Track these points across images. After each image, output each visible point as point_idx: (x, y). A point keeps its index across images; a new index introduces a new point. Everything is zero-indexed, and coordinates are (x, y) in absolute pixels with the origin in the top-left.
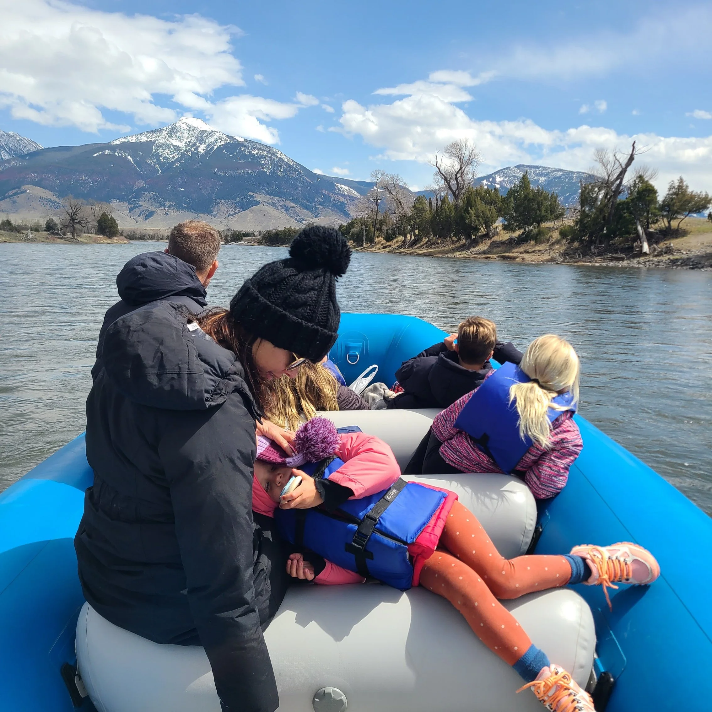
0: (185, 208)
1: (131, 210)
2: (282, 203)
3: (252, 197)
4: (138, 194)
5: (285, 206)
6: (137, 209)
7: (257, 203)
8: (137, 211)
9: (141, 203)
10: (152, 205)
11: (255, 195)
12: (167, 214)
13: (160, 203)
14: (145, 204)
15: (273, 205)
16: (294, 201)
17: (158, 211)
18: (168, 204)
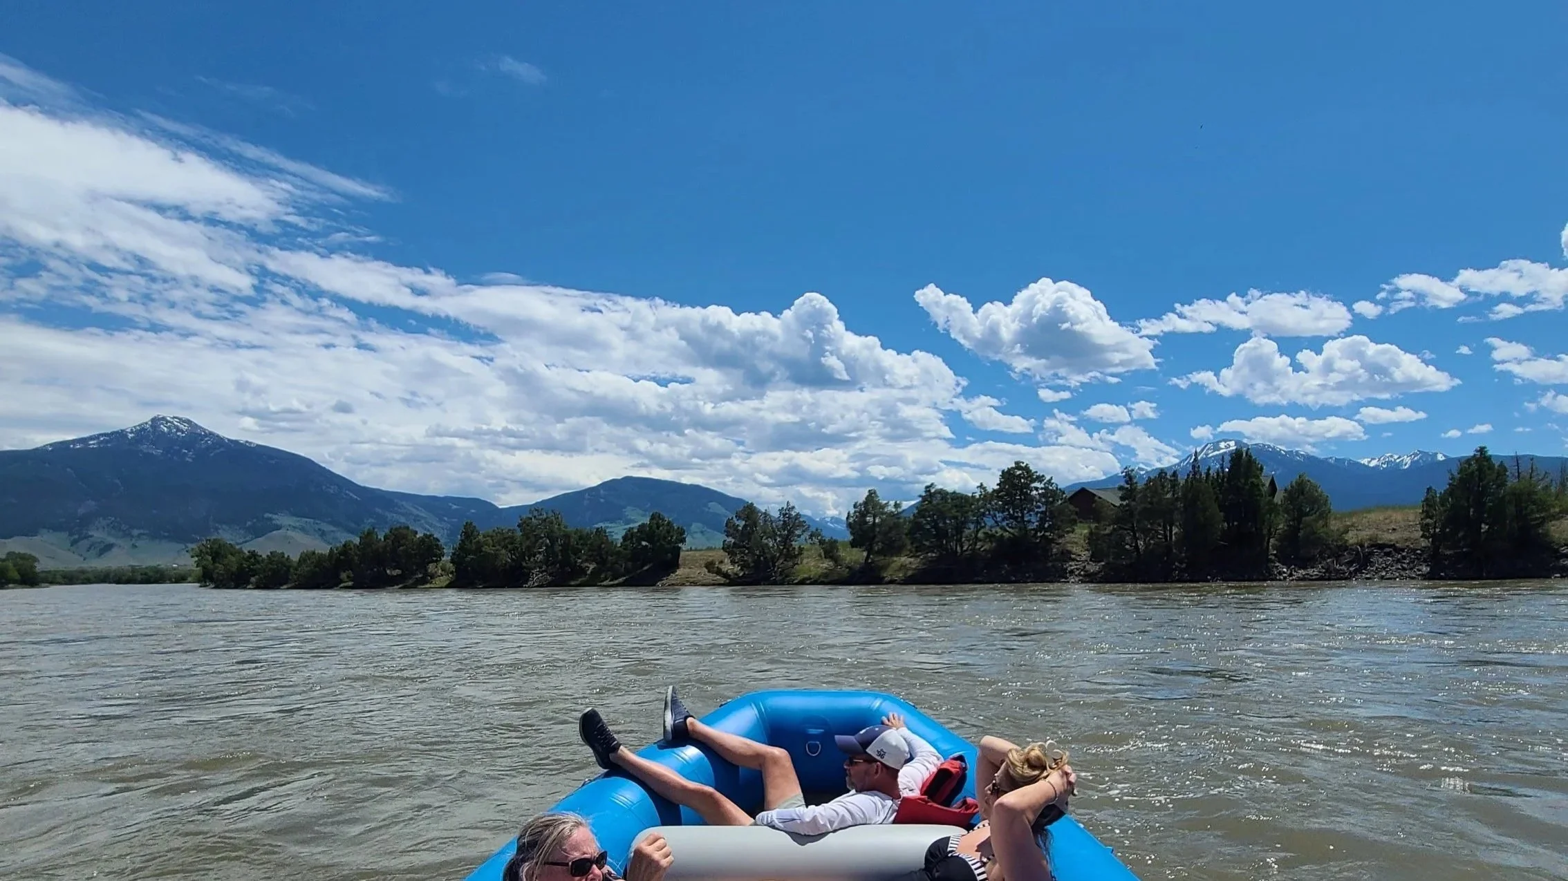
0: (165, 537)
1: (74, 543)
2: (317, 527)
3: (271, 519)
4: (86, 521)
5: (319, 529)
6: (85, 542)
7: (278, 528)
8: (85, 543)
9: (90, 533)
10: (109, 534)
11: (274, 517)
12: (136, 546)
13: (124, 531)
14: (97, 534)
15: (303, 529)
16: (332, 523)
17: (119, 542)
18: (135, 532)
